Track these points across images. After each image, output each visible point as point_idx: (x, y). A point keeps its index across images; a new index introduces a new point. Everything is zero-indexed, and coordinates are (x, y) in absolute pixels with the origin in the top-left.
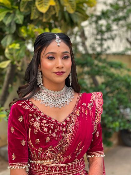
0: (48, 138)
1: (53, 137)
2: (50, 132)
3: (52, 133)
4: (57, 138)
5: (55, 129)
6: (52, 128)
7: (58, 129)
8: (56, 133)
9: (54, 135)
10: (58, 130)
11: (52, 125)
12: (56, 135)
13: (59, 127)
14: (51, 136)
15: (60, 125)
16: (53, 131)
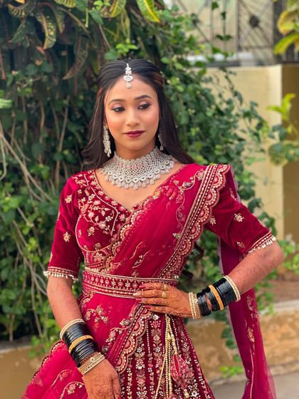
0: (92, 229)
1: (100, 228)
2: (97, 219)
3: (99, 222)
4: (108, 231)
5: (107, 215)
6: (103, 213)
7: (114, 218)
8: (107, 223)
9: (102, 225)
10: (113, 220)
11: (106, 209)
12: (107, 225)
13: (119, 215)
14: (97, 226)
15: (122, 212)
16: (102, 219)
